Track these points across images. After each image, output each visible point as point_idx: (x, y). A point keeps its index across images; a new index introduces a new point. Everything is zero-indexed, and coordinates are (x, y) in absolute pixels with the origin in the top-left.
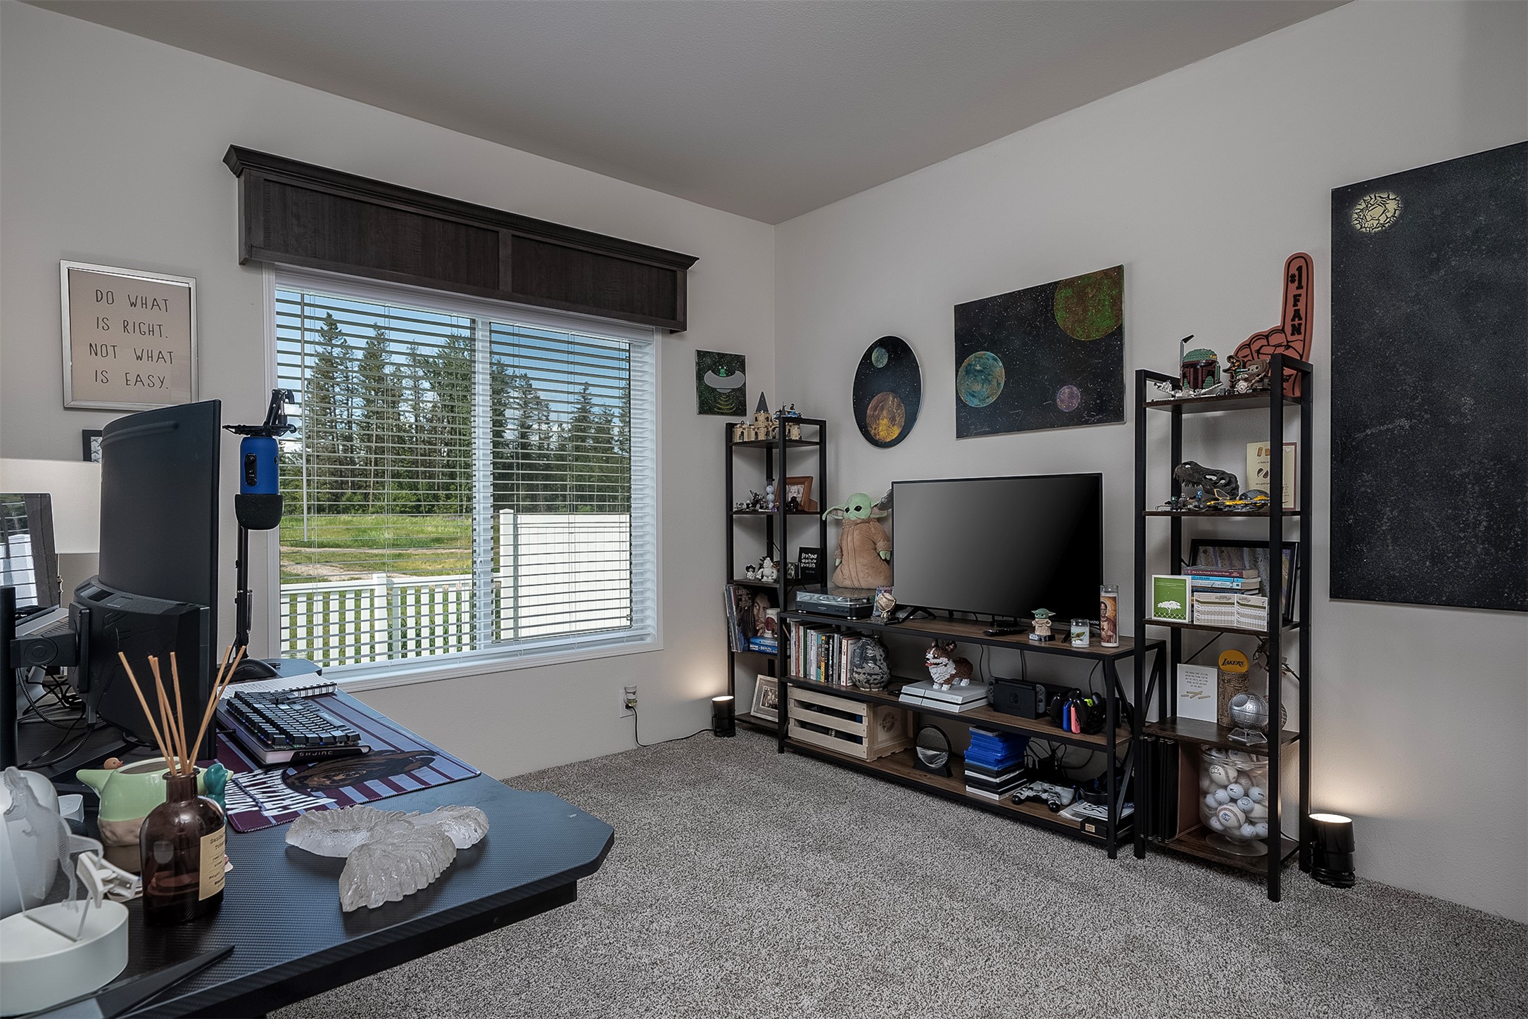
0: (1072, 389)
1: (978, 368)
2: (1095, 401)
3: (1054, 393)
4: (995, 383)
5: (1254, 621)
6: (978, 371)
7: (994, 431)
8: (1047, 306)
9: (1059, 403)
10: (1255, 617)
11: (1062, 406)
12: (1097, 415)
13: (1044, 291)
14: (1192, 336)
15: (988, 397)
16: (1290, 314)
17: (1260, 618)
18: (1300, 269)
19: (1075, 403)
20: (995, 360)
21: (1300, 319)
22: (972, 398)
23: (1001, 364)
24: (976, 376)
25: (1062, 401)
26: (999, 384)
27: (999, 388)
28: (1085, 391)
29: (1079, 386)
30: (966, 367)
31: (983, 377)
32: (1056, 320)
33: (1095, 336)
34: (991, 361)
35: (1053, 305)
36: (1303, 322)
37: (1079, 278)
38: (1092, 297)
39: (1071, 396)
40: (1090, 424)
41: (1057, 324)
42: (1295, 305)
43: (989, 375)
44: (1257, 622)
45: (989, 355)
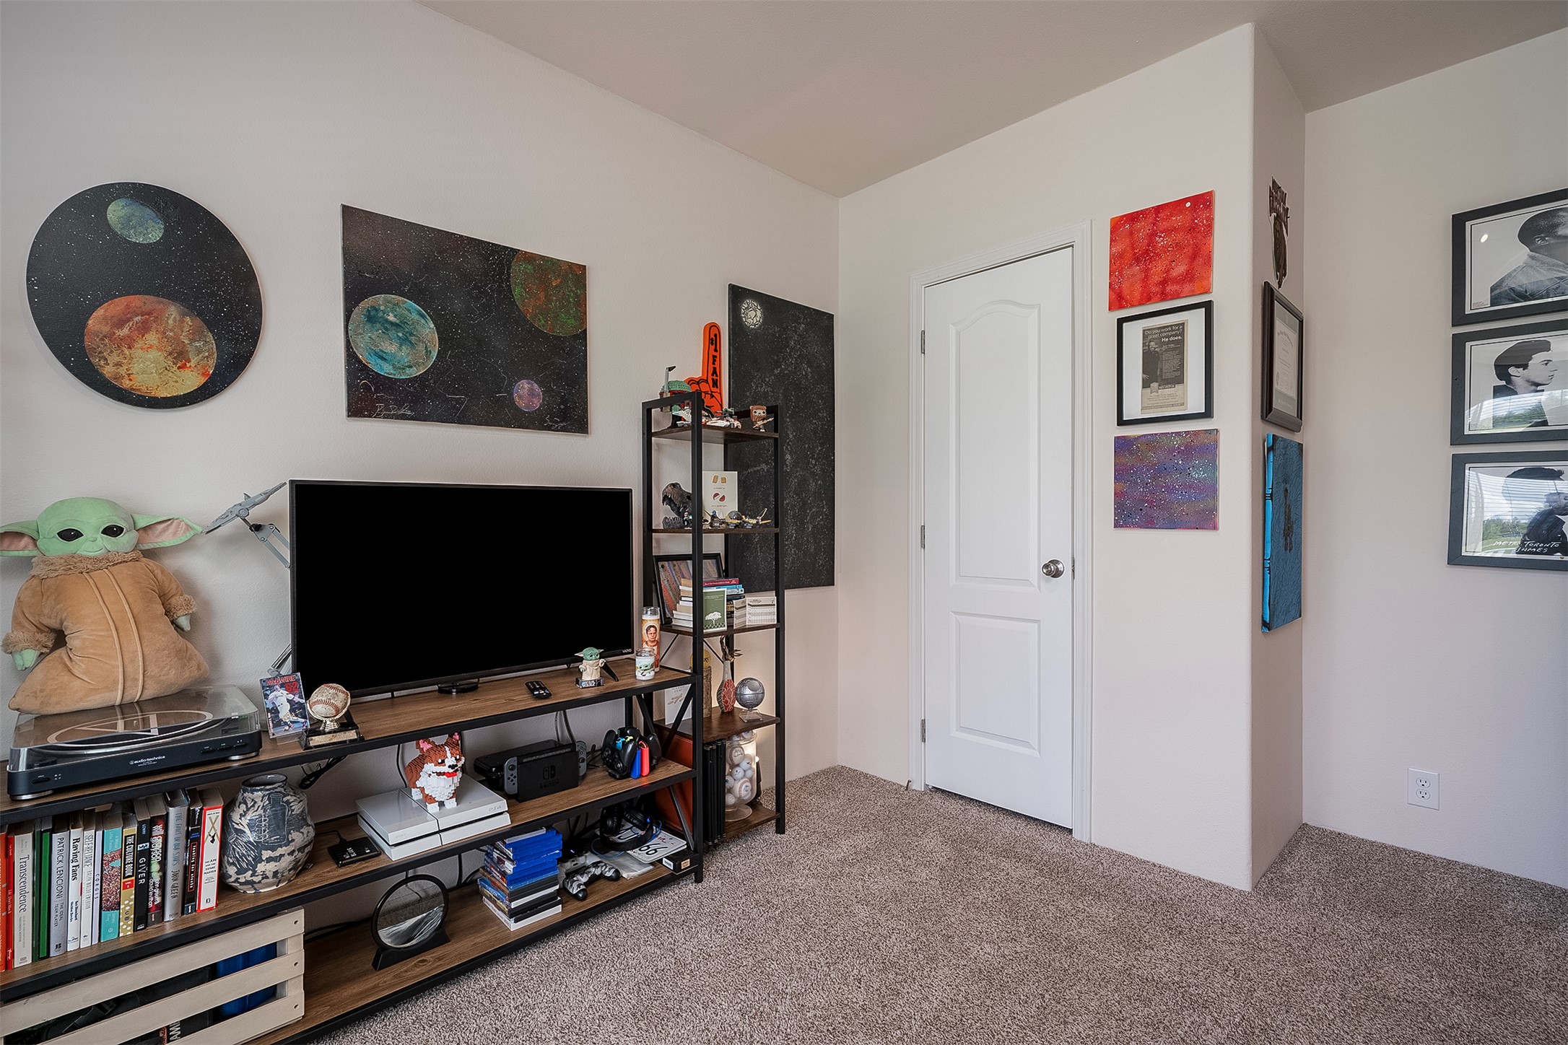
0: (532, 385)
1: (391, 318)
2: (559, 406)
3: (511, 385)
4: (421, 347)
5: (763, 618)
6: (392, 323)
7: (420, 416)
8: (501, 273)
9: (517, 399)
10: (766, 614)
11: (521, 404)
12: (561, 422)
13: (498, 252)
14: (675, 367)
15: (410, 367)
16: (711, 371)
17: (770, 614)
18: (715, 335)
19: (537, 403)
20: (423, 316)
21: (717, 376)
22: (379, 361)
23: (432, 326)
24: (387, 329)
25: (520, 397)
26: (428, 353)
27: (428, 358)
28: (547, 391)
29: (541, 384)
30: (368, 311)
31: (400, 335)
32: (512, 295)
33: (559, 332)
34: (415, 316)
35: (509, 274)
36: (718, 378)
37: (542, 258)
38: (556, 286)
39: (532, 393)
40: (554, 430)
41: (514, 300)
42: (714, 364)
43: (411, 334)
44: (768, 617)
45: (411, 306)
